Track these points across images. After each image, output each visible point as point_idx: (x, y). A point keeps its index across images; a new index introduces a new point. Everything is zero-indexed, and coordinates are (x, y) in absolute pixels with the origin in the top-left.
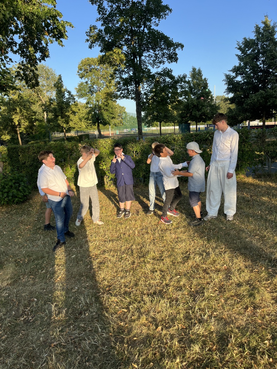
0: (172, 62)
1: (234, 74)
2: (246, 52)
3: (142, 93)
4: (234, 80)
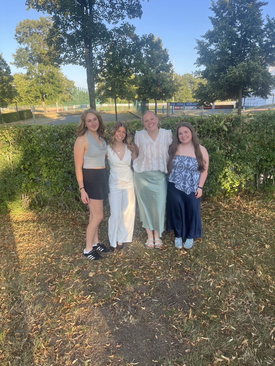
0: (134, 17)
1: (207, 41)
2: (222, 15)
3: (94, 57)
4: (208, 48)
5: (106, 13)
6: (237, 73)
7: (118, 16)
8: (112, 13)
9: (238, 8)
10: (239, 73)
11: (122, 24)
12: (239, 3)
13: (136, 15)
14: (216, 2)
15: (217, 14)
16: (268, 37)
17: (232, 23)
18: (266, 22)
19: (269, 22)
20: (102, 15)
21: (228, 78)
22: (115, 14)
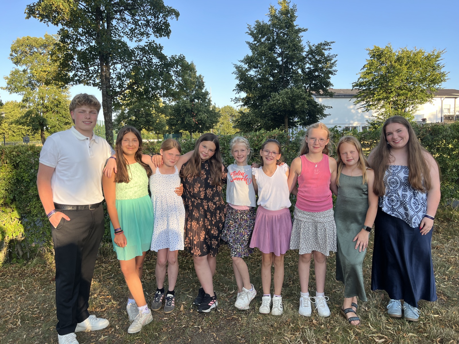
1: (246, 66)
2: (259, 40)
4: (247, 74)
5: (127, 30)
6: (281, 100)
7: (142, 34)
8: (134, 30)
9: (277, 34)
10: (283, 101)
11: (147, 42)
12: (277, 28)
13: (163, 35)
14: (253, 27)
15: (255, 38)
16: (310, 64)
17: (272, 48)
18: (307, 49)
19: (310, 49)
20: (122, 32)
21: (271, 105)
22: (138, 32)
